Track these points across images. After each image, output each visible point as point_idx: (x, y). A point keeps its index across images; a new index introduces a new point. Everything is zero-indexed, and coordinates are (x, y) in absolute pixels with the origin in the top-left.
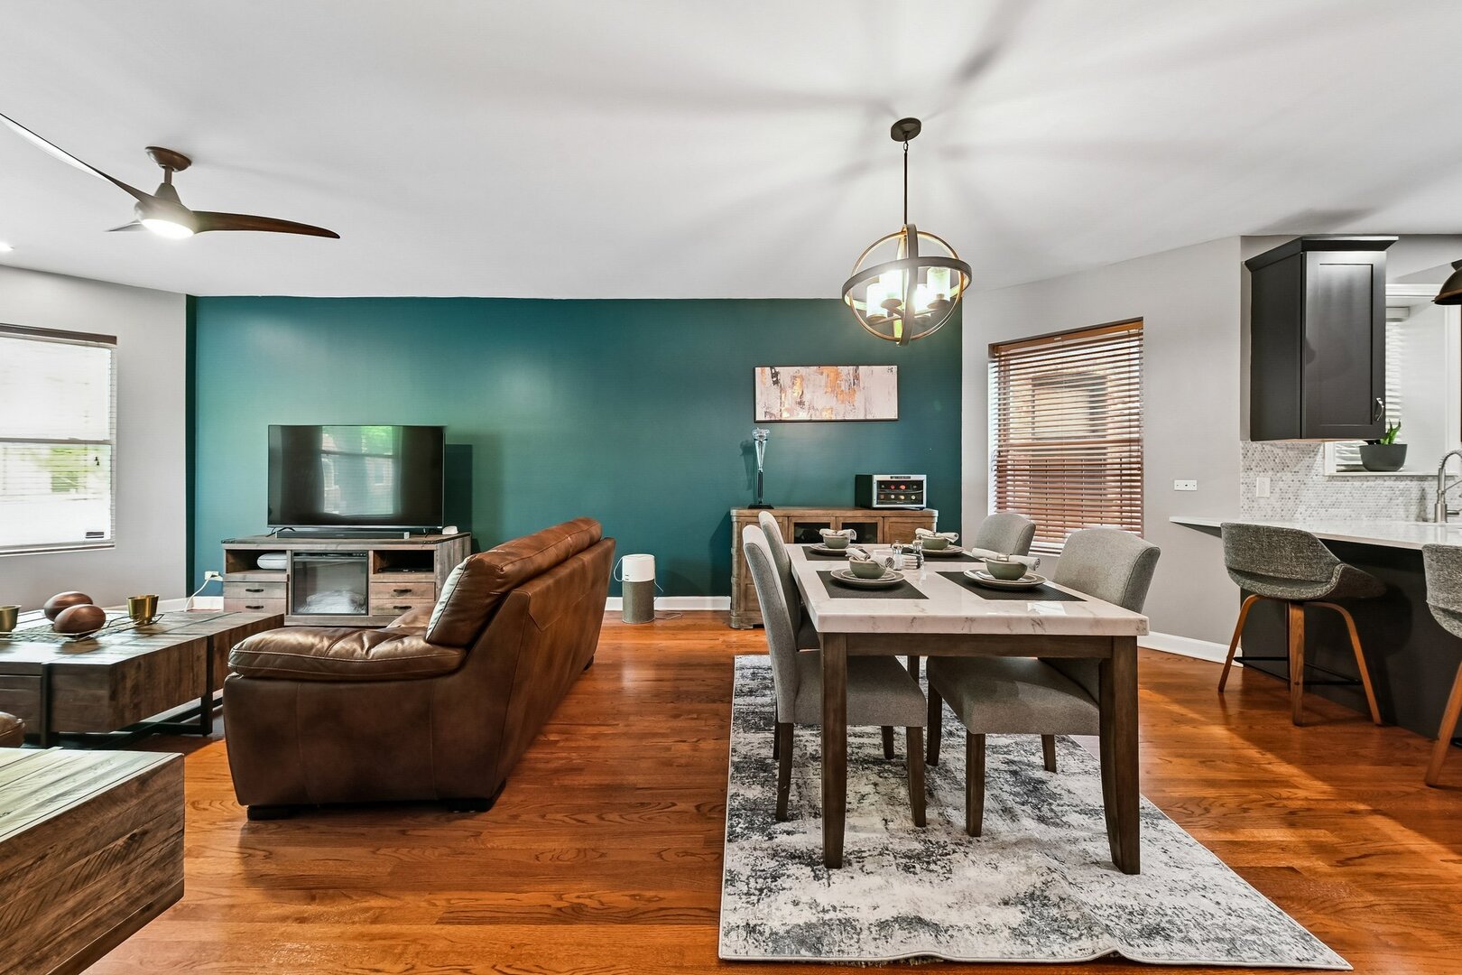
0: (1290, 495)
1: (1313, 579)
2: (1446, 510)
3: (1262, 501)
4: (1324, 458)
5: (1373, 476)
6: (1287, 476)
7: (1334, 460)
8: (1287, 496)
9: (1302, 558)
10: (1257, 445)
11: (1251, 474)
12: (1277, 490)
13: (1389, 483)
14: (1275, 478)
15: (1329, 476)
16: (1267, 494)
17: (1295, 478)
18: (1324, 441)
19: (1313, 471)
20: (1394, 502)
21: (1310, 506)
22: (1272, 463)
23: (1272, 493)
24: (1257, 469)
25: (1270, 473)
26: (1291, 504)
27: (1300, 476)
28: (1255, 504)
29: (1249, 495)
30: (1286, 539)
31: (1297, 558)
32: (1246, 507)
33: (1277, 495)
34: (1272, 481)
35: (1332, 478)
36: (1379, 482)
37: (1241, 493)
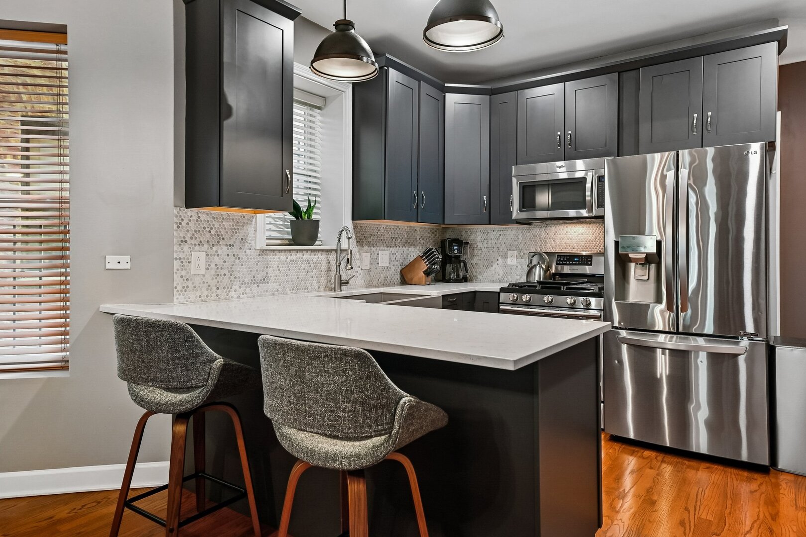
0: (225, 271)
1: (189, 385)
2: (341, 280)
3: (197, 279)
4: (255, 231)
5: (295, 250)
6: (223, 250)
7: (265, 233)
8: (223, 272)
9: (178, 358)
10: (193, 212)
11: (186, 248)
12: (213, 265)
13: (307, 256)
14: (210, 252)
15: (261, 250)
16: (203, 272)
17: (230, 252)
18: (255, 213)
19: (247, 244)
20: (310, 274)
21: (243, 283)
22: (208, 235)
23: (208, 269)
24: (193, 242)
25: (206, 246)
26: (226, 280)
27: (235, 250)
28: (190, 283)
29: (183, 273)
30: (163, 335)
31: (173, 359)
32: (179, 288)
33: (213, 272)
34: (207, 255)
35: (263, 252)
36: (300, 255)
37: (175, 271)
